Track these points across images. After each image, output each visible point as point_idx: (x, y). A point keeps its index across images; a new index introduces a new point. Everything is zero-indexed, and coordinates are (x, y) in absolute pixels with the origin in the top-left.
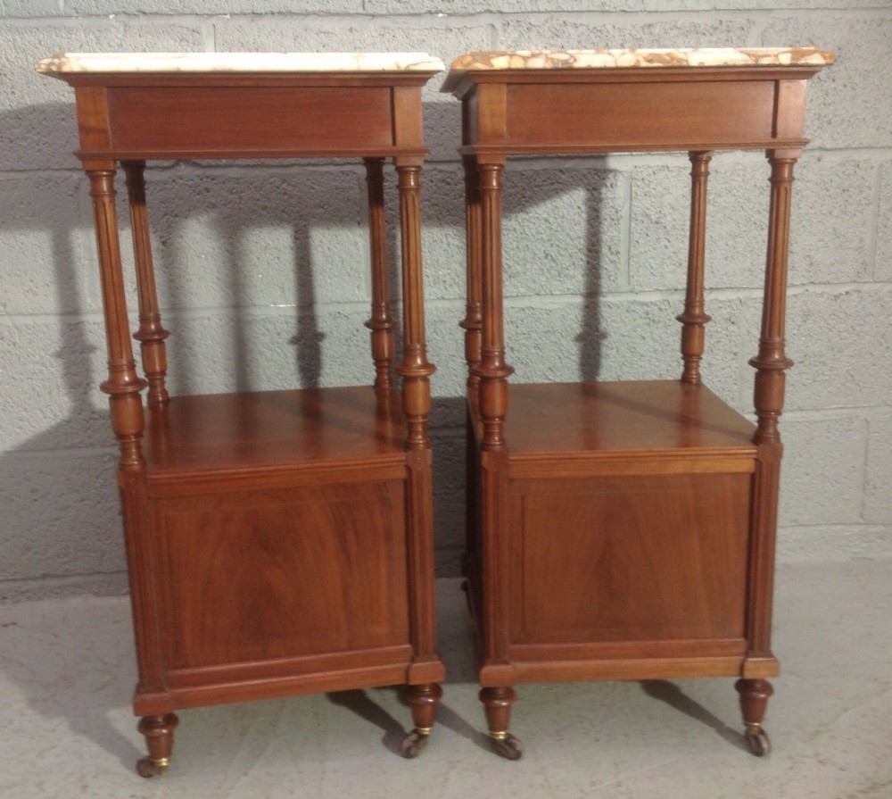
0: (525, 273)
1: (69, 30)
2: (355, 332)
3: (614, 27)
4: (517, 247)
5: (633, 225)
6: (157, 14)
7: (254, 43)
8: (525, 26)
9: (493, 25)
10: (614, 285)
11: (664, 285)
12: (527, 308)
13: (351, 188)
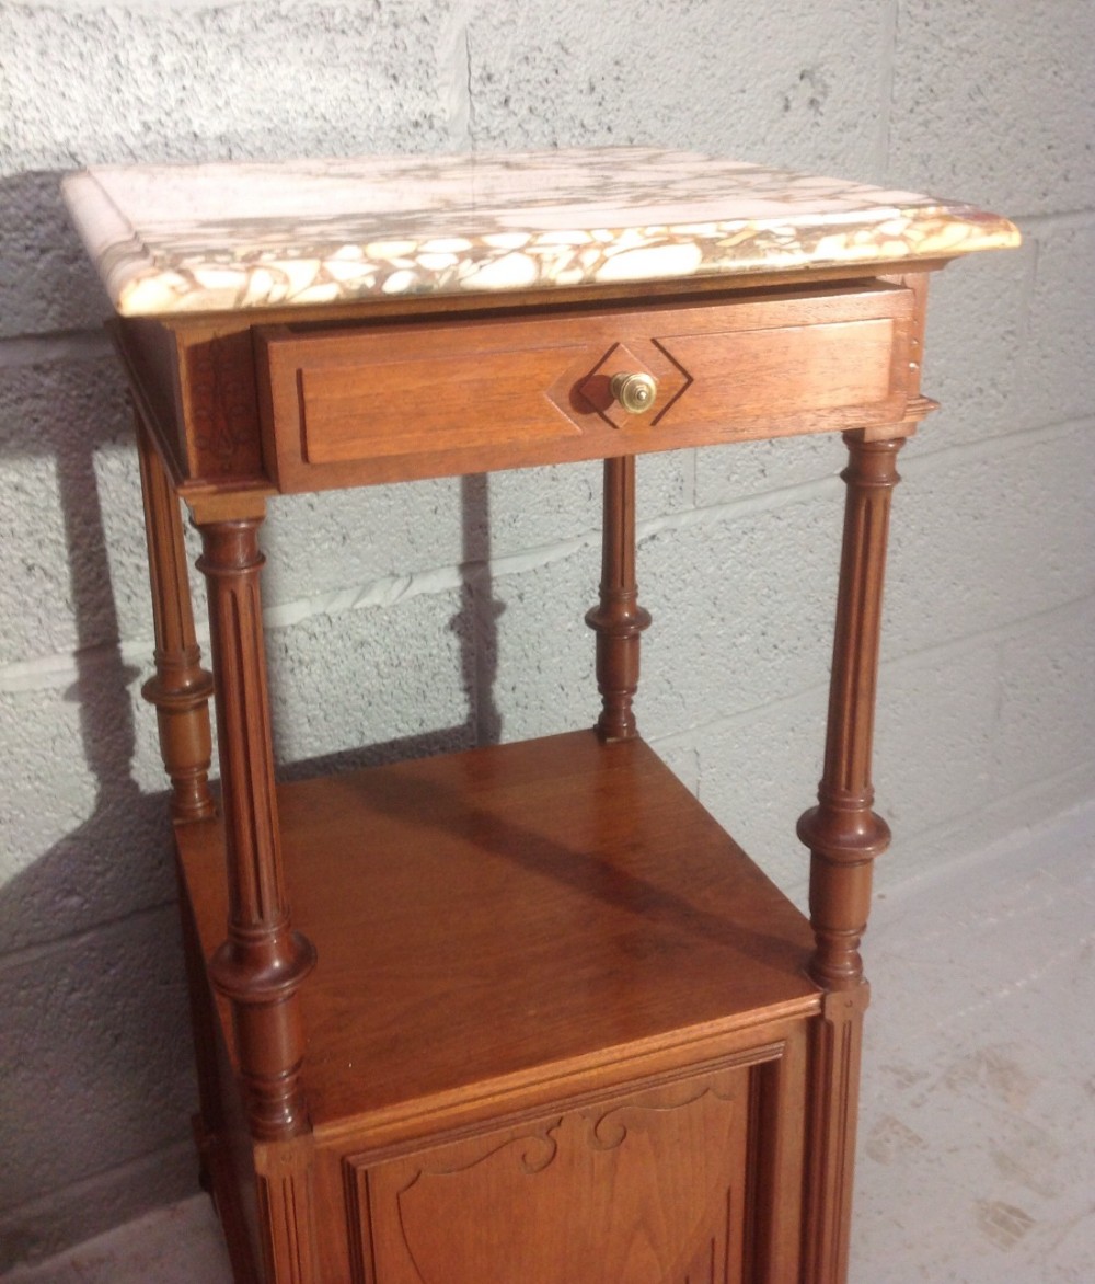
11: (316, 585)
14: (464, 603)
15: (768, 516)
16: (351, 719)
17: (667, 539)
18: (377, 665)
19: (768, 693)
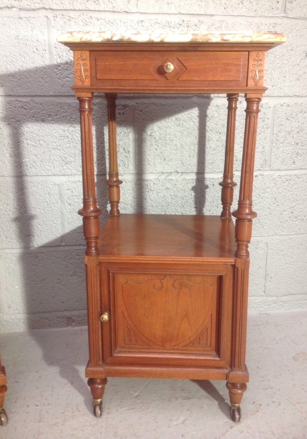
3: (121, 21)
8: (67, 18)
9: (47, 17)
11: (156, 170)
12: (78, 181)
14: (196, 183)
15: (295, 176)
16: (163, 208)
17: (260, 177)
18: (171, 195)
19: (293, 231)
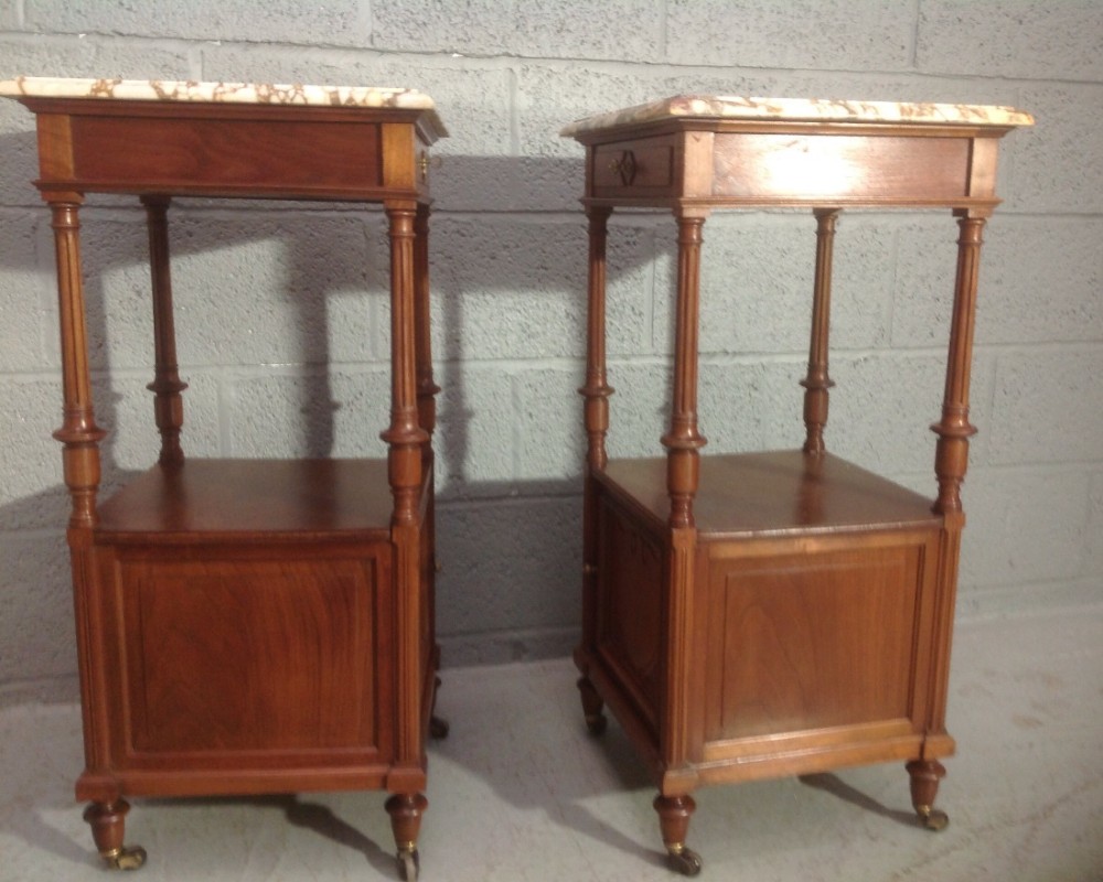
0: (544, 333)
1: (30, 49)
2: (358, 396)
3: (636, 79)
4: (537, 305)
5: (656, 285)
6: (136, 35)
7: (248, 74)
9: (511, 70)
10: (638, 347)
12: (547, 371)
13: (356, 237)
